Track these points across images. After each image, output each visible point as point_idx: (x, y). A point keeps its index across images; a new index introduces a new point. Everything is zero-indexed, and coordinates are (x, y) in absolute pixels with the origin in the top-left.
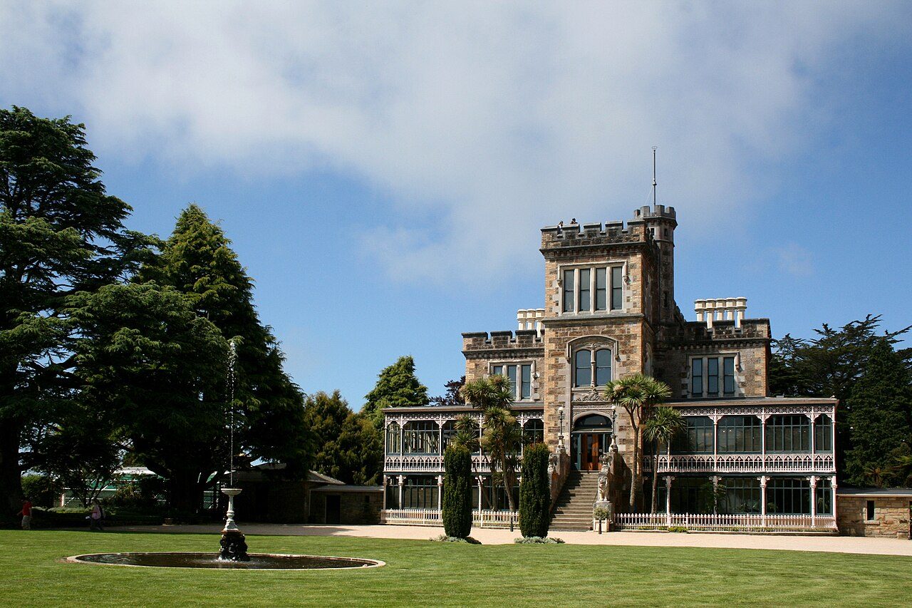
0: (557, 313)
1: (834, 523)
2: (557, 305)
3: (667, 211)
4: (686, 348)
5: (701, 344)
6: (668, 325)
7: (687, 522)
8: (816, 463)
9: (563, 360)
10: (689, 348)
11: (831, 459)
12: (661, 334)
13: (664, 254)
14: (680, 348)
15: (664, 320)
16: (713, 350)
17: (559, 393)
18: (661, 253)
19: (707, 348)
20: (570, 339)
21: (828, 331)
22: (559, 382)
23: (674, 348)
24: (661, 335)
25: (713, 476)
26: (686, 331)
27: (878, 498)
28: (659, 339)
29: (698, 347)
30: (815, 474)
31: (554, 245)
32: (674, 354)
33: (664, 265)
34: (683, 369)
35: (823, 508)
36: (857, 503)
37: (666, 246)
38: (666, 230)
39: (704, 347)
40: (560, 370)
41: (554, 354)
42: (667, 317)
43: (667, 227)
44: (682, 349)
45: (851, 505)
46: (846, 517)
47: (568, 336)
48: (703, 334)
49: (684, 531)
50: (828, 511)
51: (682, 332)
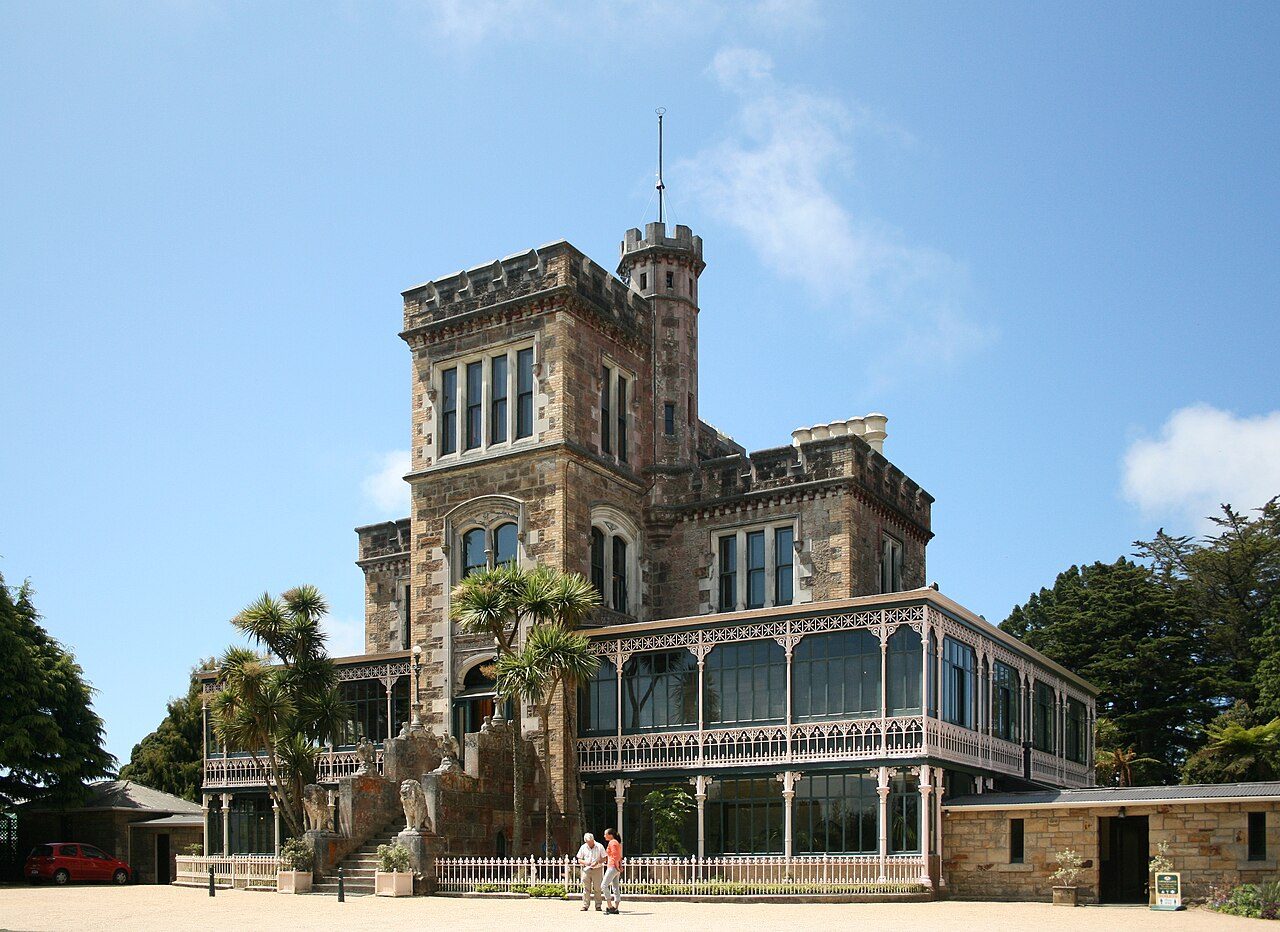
0: (430, 459)
1: (925, 872)
2: (430, 442)
3: (670, 233)
4: (706, 516)
5: (732, 504)
6: (676, 472)
7: (566, 875)
8: (889, 739)
9: (437, 552)
10: (712, 516)
11: (918, 728)
12: (657, 491)
13: (664, 325)
14: (696, 517)
15: (664, 462)
16: (755, 516)
17: (433, 621)
18: (659, 321)
19: (744, 511)
20: (449, 508)
21: (1234, 519)
22: (433, 598)
23: (686, 519)
24: (659, 492)
25: (696, 776)
26: (704, 481)
27: (1032, 811)
28: (653, 502)
29: (728, 512)
30: (888, 763)
31: (422, 322)
32: (686, 532)
33: (666, 347)
34: (701, 559)
35: (903, 839)
36: (990, 826)
37: (670, 309)
38: (670, 275)
39: (738, 510)
40: (434, 573)
41: (427, 543)
42: (671, 456)
43: (674, 268)
44: (701, 518)
45: (976, 830)
46: (966, 858)
47: (447, 504)
48: (735, 482)
49: (556, 895)
50: (913, 846)
51: (697, 483)
